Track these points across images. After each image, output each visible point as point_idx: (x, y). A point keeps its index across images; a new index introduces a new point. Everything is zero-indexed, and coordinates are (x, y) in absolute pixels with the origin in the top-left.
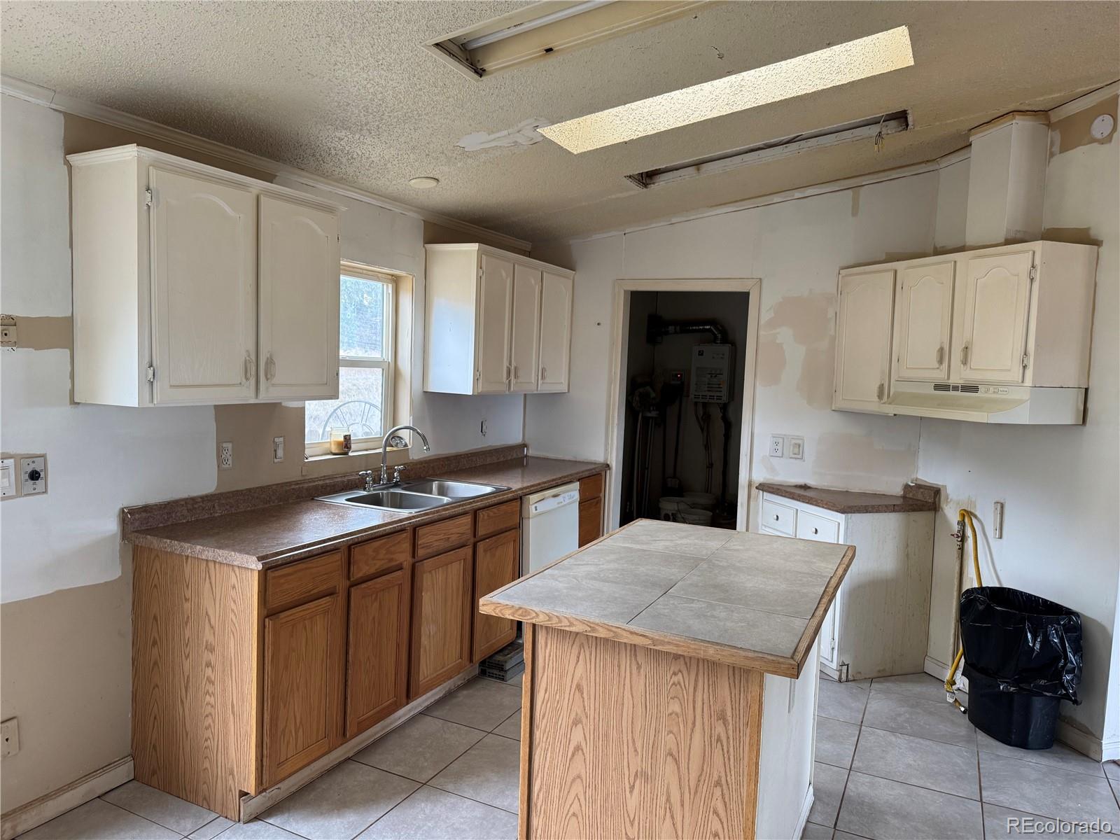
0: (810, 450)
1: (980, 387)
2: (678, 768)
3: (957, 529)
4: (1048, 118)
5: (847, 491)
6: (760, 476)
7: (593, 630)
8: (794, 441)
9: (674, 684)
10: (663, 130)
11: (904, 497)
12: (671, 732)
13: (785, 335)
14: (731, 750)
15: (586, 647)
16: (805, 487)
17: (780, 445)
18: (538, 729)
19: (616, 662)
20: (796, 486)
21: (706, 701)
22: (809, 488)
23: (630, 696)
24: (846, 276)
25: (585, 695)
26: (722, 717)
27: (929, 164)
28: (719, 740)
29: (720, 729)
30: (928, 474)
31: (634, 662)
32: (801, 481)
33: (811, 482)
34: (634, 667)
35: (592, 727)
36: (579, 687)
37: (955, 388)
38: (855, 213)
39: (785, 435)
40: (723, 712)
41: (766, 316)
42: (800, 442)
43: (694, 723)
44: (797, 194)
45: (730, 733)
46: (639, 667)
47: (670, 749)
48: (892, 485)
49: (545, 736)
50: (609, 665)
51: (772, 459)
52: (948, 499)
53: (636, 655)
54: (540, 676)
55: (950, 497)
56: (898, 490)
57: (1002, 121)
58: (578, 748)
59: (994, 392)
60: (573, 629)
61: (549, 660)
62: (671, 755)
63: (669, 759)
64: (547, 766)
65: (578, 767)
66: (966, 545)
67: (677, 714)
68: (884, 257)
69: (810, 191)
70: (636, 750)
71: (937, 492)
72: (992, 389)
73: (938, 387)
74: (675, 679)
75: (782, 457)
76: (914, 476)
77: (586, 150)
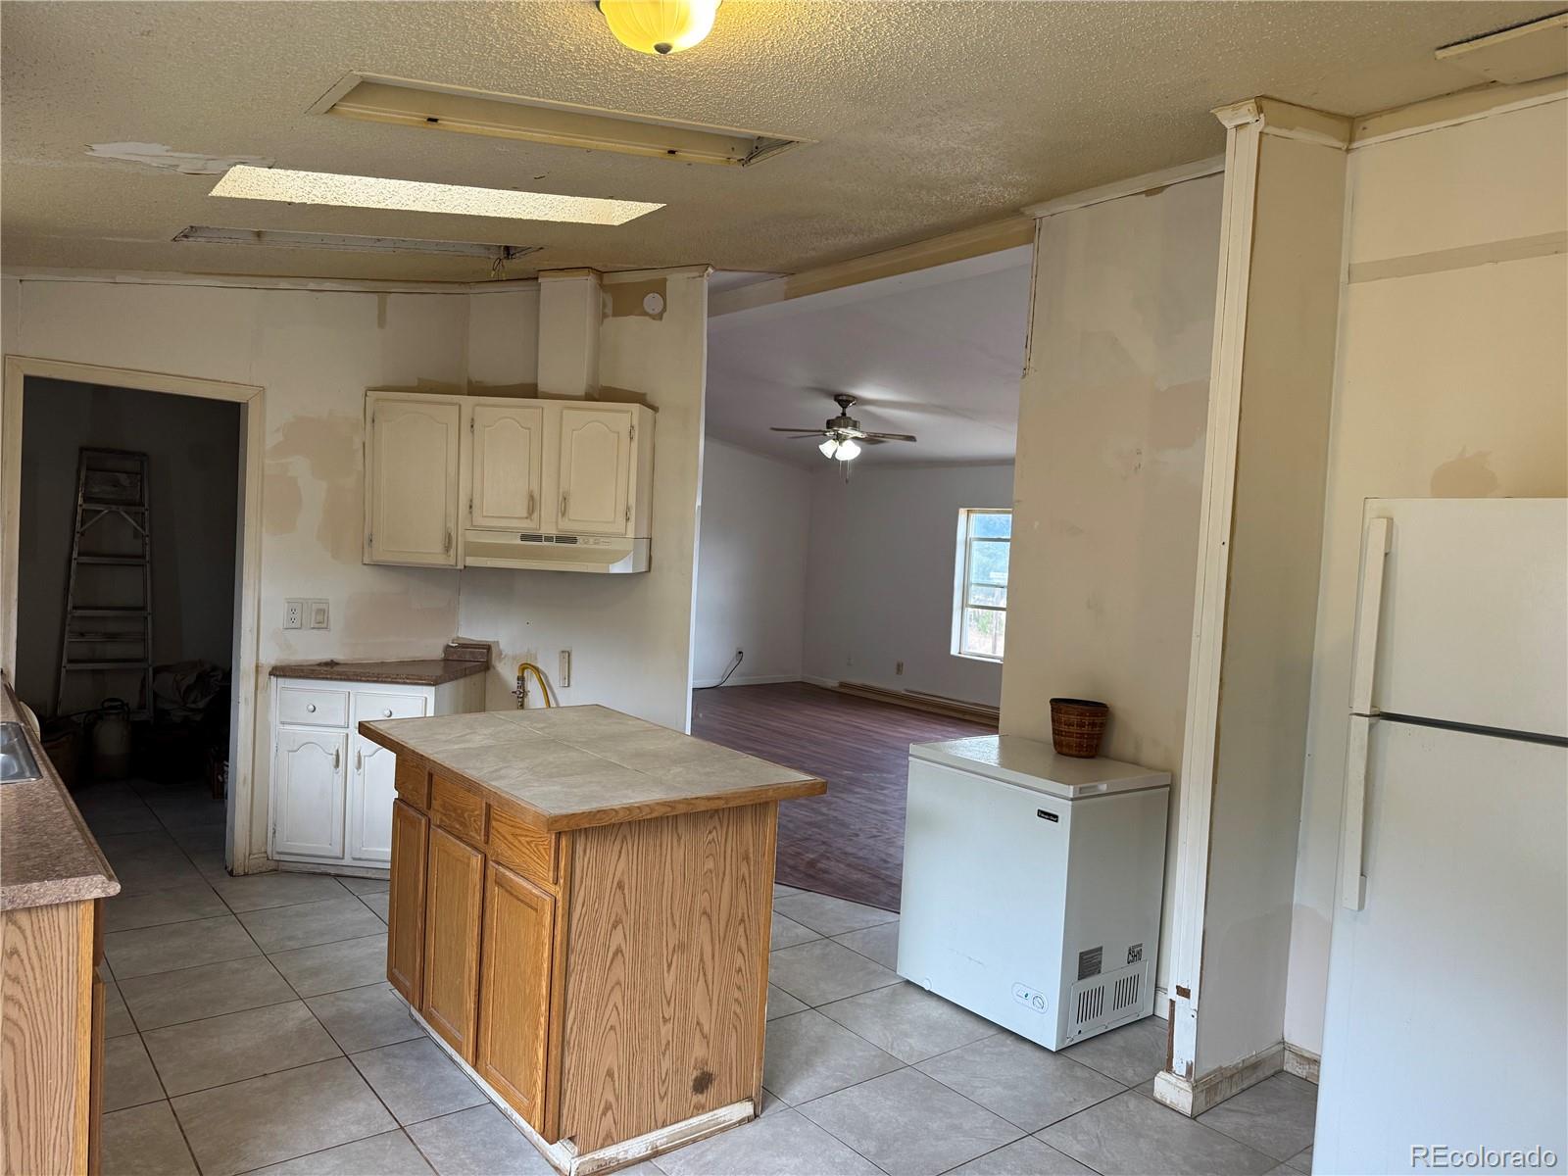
0: (336, 617)
1: (578, 538)
2: (711, 923)
3: (516, 685)
4: (601, 279)
5: (382, 663)
6: (271, 657)
7: (673, 808)
8: (314, 607)
9: (710, 842)
10: (350, 204)
11: (445, 660)
12: (706, 890)
13: (299, 467)
14: (752, 884)
15: (629, 837)
16: (332, 664)
17: (298, 611)
18: (572, 952)
19: (658, 843)
20: (319, 665)
21: (734, 849)
22: (337, 664)
23: (671, 873)
24: (377, 400)
25: (626, 891)
26: (746, 858)
27: (463, 286)
28: (744, 879)
29: (744, 869)
30: (473, 631)
31: (675, 836)
32: (326, 657)
33: (339, 657)
34: (675, 841)
35: (632, 922)
36: (620, 886)
37: (549, 539)
38: (382, 321)
39: (304, 599)
40: (747, 852)
41: (272, 440)
42: (321, 606)
43: (724, 874)
44: (312, 285)
45: (752, 869)
46: (679, 840)
47: (704, 908)
48: (431, 647)
49: (581, 957)
50: (651, 849)
51: (287, 632)
52: (501, 654)
53: (677, 828)
54: (577, 889)
55: (504, 653)
56: (438, 653)
57: (576, 273)
58: (619, 951)
59: (595, 544)
60: (654, 815)
61: (588, 868)
62: (705, 913)
63: (704, 919)
64: (582, 989)
65: (619, 972)
66: (525, 700)
67: (711, 871)
68: (415, 383)
69: (327, 285)
70: (674, 925)
71: (488, 648)
72: (591, 540)
73: (524, 537)
74: (710, 837)
75: (300, 628)
76: (454, 636)
77: (227, 195)
